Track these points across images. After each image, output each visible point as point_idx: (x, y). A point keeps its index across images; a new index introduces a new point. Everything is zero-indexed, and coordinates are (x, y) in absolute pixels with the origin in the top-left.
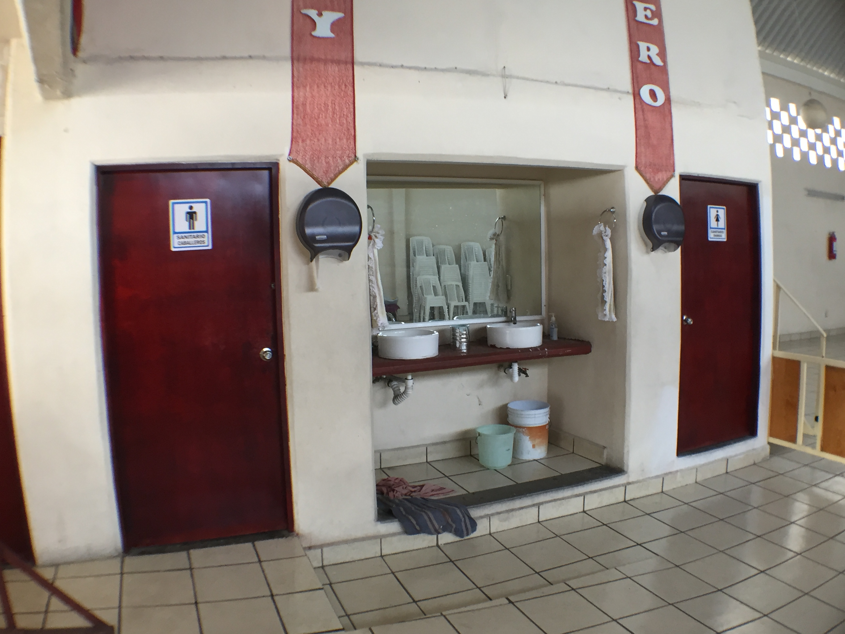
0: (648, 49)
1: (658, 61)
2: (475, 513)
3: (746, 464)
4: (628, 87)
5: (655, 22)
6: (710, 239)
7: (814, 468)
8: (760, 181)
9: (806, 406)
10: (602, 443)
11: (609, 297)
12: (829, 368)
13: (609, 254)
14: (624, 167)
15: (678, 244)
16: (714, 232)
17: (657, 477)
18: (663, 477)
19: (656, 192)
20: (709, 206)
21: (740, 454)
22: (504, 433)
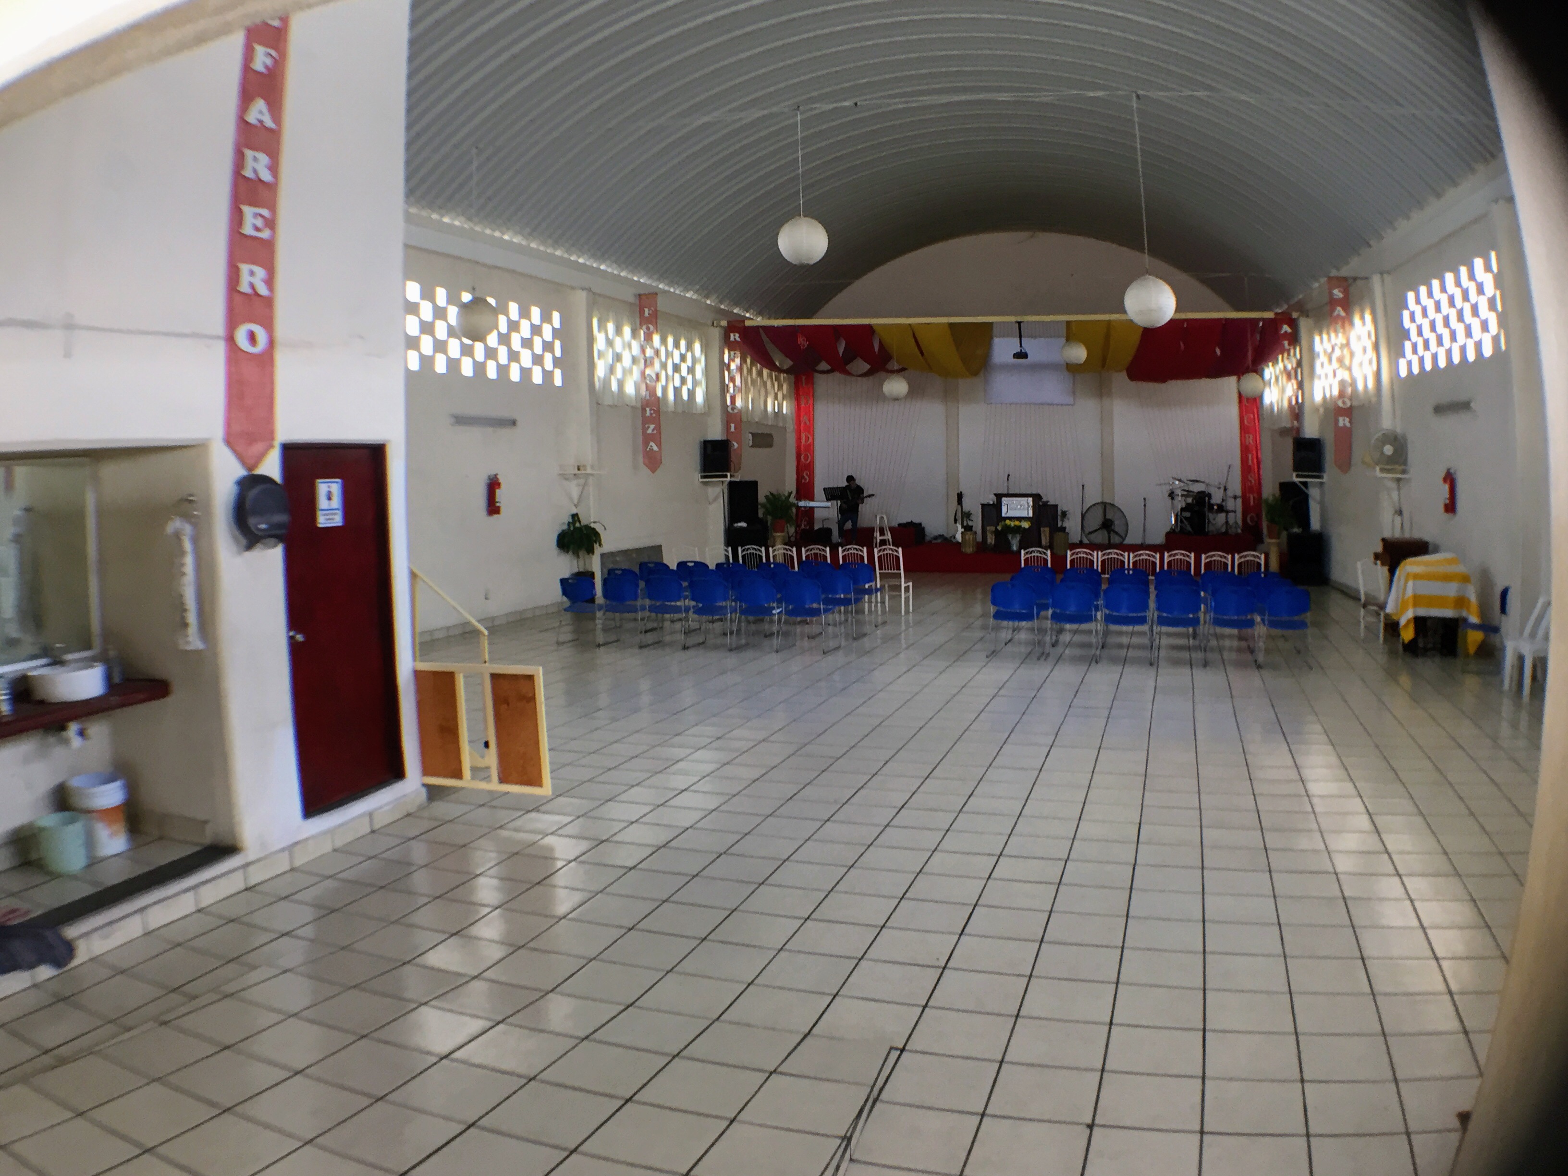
0: (252, 273)
1: (263, 290)
2: (71, 932)
3: (398, 816)
4: (219, 329)
5: (265, 234)
6: (320, 526)
7: (495, 807)
8: (389, 441)
9: (469, 730)
10: (201, 816)
11: (192, 618)
12: (495, 677)
13: (189, 561)
14: (207, 440)
15: (280, 538)
16: (325, 515)
17: (283, 850)
18: (290, 848)
19: (250, 468)
20: (319, 481)
21: (386, 804)
22: (72, 821)
